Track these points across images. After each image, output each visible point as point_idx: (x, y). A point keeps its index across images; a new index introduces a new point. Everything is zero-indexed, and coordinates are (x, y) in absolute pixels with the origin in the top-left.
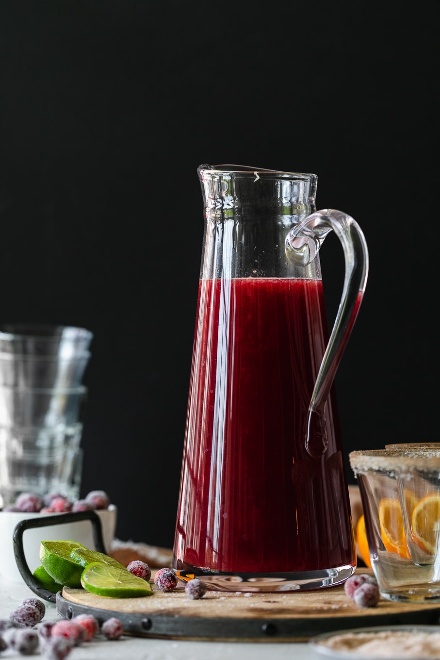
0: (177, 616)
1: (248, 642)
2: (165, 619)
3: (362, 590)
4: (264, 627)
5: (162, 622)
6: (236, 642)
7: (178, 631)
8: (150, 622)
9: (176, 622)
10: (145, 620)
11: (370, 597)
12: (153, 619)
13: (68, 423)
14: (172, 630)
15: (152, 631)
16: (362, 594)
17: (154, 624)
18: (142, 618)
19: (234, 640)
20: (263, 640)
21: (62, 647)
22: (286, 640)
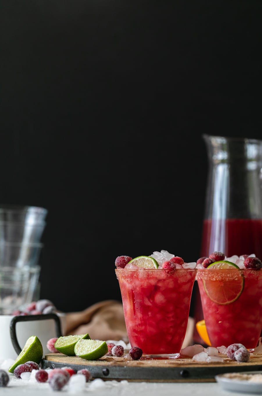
0: (125, 367)
1: (171, 382)
2: (118, 368)
3: (240, 351)
4: (181, 373)
5: (116, 370)
6: (163, 382)
7: (126, 376)
8: (108, 370)
9: (125, 370)
10: (105, 370)
11: (245, 355)
12: (109, 369)
13: (31, 266)
14: (122, 375)
15: (109, 376)
16: (241, 353)
17: (110, 372)
18: (103, 369)
19: (162, 381)
20: (180, 381)
21: (61, 380)
22: (195, 381)
